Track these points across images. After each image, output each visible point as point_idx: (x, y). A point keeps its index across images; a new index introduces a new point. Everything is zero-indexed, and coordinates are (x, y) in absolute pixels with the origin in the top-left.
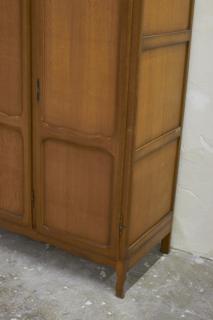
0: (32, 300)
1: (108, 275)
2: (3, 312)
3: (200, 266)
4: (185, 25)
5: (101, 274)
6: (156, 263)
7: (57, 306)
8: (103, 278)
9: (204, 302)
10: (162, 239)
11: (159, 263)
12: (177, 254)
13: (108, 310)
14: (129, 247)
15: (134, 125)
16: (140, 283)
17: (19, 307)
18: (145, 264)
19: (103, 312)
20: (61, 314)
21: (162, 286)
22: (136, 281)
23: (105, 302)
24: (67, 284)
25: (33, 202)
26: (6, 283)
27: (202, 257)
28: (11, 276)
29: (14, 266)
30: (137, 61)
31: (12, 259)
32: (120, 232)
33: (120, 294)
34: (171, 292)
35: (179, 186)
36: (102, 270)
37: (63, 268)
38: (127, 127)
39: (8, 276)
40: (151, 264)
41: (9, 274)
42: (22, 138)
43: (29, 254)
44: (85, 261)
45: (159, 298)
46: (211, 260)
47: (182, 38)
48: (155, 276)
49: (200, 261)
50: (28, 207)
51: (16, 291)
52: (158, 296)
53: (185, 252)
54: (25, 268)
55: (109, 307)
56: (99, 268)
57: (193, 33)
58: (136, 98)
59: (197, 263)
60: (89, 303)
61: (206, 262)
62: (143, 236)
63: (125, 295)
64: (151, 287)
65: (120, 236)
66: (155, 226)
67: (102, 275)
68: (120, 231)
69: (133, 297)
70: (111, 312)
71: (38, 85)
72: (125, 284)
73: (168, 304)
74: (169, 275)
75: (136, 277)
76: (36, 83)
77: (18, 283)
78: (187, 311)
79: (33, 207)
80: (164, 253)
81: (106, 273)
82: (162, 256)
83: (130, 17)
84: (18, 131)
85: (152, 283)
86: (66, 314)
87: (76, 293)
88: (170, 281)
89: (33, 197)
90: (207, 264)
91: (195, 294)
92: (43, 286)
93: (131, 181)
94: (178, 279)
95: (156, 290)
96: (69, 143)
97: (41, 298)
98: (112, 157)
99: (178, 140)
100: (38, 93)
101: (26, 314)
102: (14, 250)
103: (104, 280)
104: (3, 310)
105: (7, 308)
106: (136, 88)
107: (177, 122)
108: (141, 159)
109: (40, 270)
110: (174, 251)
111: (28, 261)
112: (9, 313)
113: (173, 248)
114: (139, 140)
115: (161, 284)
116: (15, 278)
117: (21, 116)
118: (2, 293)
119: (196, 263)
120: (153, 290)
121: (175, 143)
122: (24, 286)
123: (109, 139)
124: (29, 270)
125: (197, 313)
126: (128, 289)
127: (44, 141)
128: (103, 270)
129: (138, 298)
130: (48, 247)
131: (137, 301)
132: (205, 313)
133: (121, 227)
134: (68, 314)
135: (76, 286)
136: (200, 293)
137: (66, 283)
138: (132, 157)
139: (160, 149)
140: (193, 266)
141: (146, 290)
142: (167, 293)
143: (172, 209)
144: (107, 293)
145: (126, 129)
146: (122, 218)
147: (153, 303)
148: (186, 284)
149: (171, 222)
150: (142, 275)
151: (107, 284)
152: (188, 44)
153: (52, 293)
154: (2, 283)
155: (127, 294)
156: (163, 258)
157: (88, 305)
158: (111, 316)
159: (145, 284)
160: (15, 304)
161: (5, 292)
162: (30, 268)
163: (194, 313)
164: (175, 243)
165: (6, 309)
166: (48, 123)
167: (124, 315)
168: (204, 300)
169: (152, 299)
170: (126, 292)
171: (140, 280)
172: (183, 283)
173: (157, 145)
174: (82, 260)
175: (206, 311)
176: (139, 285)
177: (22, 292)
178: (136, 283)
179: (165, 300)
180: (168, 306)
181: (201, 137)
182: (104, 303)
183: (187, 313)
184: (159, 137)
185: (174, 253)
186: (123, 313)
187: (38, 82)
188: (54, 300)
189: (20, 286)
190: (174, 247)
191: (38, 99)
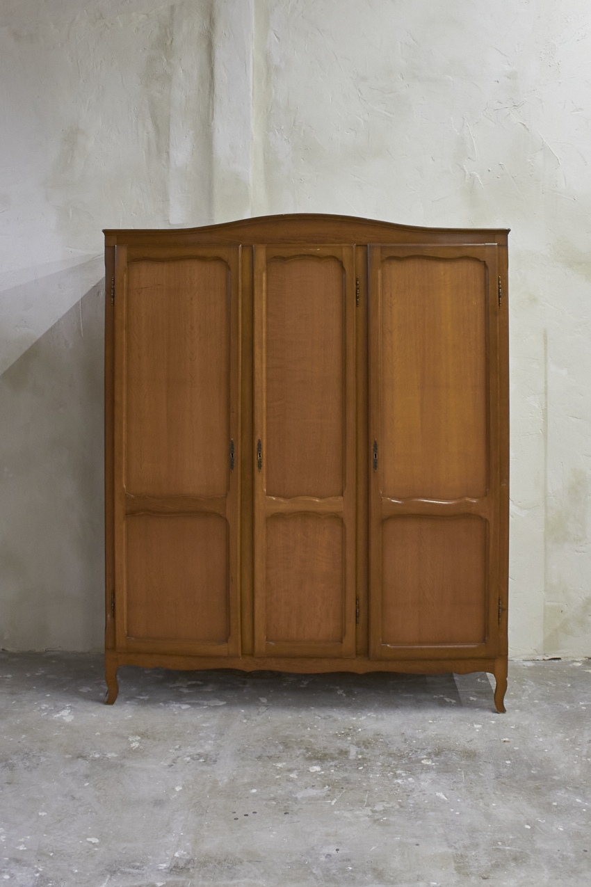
19: (505, 728)
24: (427, 719)
25: (358, 616)
32: (499, 617)
33: (502, 707)
38: (500, 480)
42: (343, 525)
46: (538, 660)
50: (351, 626)
60: (477, 726)
61: (535, 663)
65: (499, 623)
71: (376, 449)
76: (373, 447)
79: (358, 622)
87: (451, 723)
89: (359, 608)
97: (420, 737)
98: (485, 522)
100: (375, 460)
117: (342, 495)
122: (383, 733)
127: (383, 522)
133: (500, 610)
144: (481, 713)
146: (500, 599)
157: (479, 728)
166: (389, 497)
172: (542, 685)
183: (584, 705)
187: (376, 445)
191: (375, 467)
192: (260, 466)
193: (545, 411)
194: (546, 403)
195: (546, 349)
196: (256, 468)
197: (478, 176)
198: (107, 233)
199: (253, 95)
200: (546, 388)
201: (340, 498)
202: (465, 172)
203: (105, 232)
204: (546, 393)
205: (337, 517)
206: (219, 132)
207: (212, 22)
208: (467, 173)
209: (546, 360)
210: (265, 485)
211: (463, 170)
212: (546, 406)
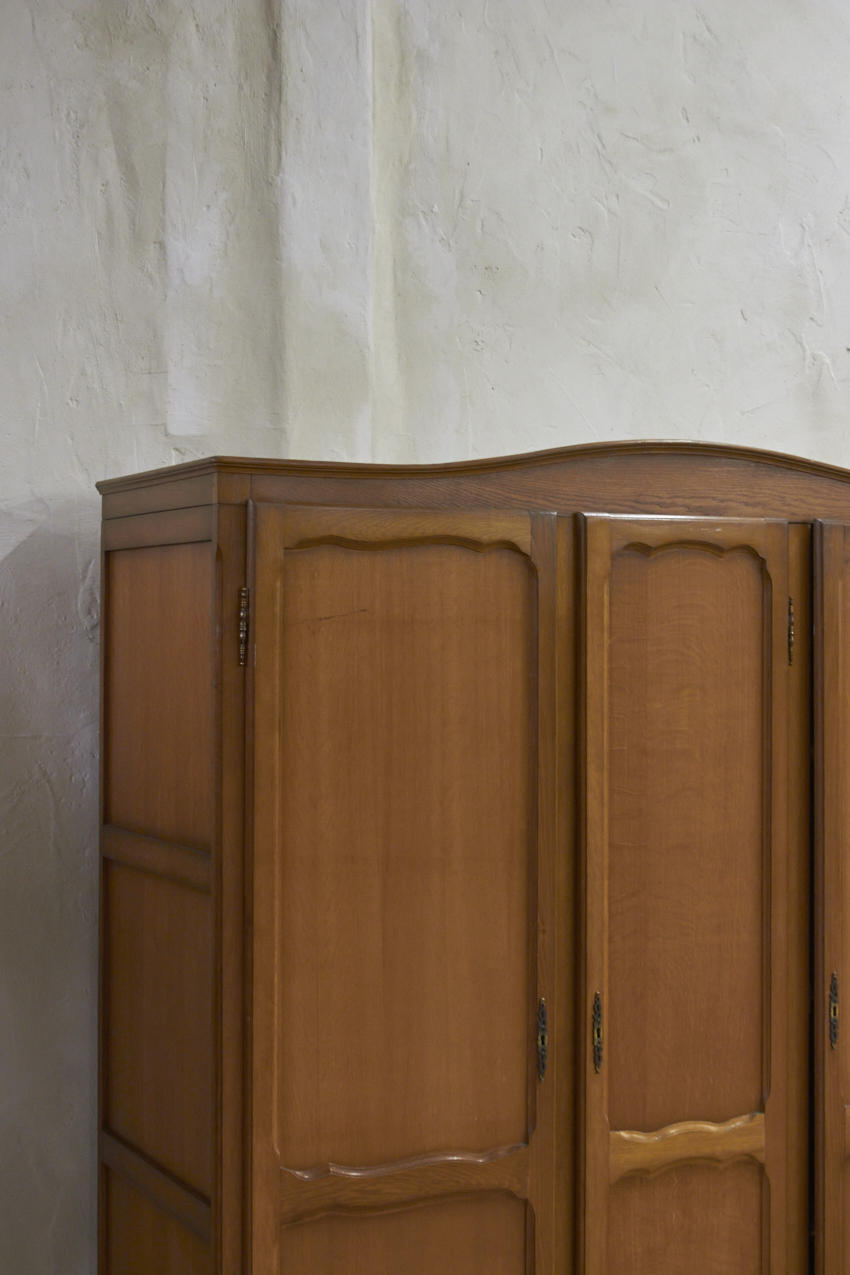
71: (835, 995)
76: (829, 992)
100: (833, 1021)
191: (834, 1035)
192: (597, 1059)
196: (590, 1065)
197: (827, 360)
201: (760, 1117)
202: (804, 350)
205: (752, 1165)
206: (295, 203)
208: (808, 353)
210: (606, 1105)
211: (802, 346)
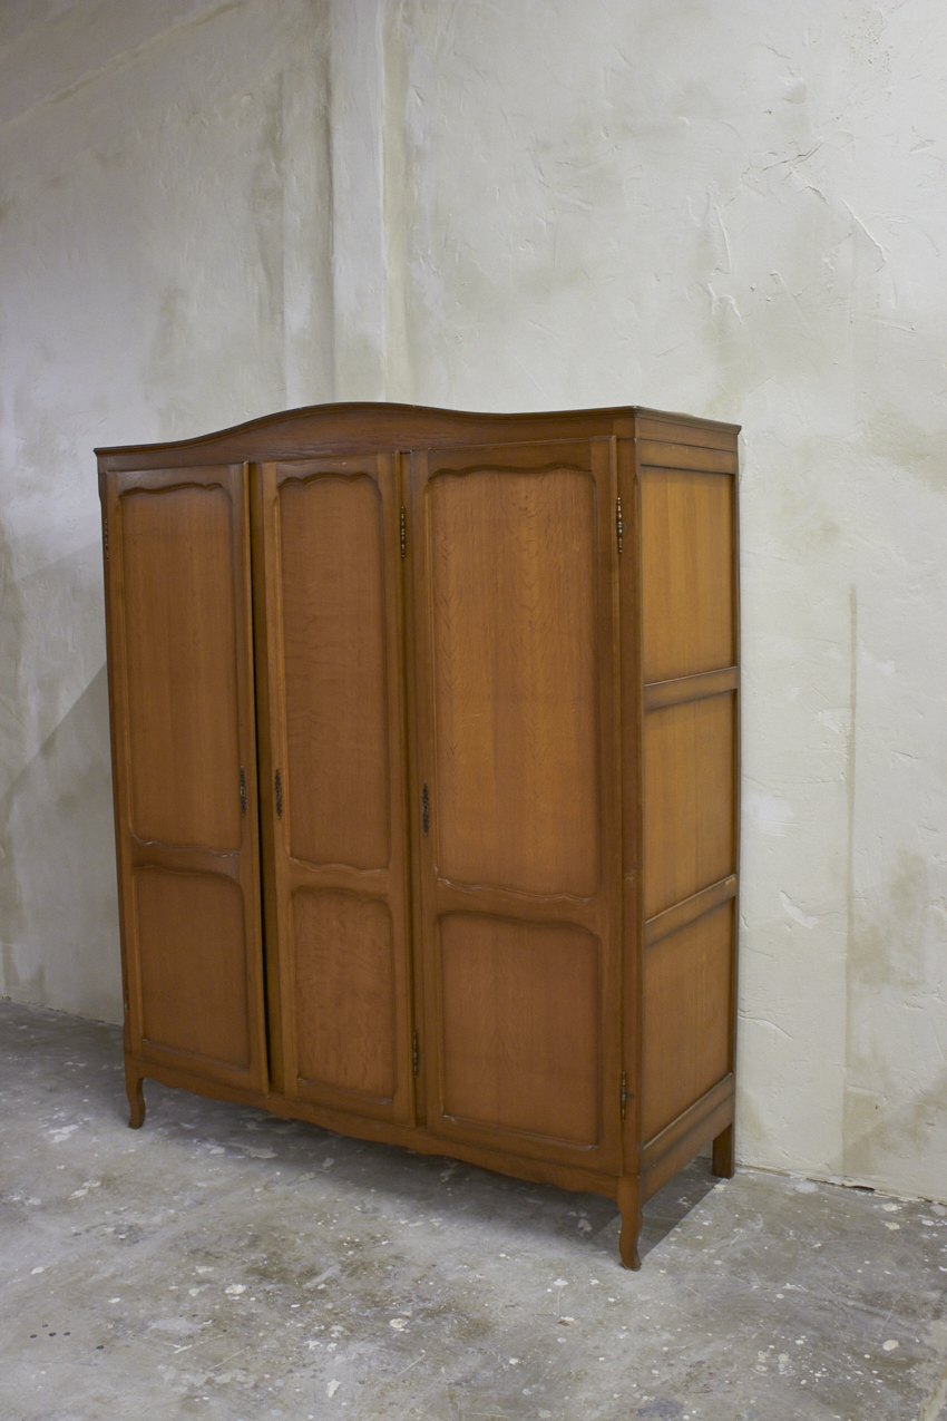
0: (431, 1283)
1: (597, 1229)
2: (370, 1308)
3: (808, 1197)
4: (727, 658)
5: (580, 1226)
6: (705, 1198)
7: (490, 1291)
8: (586, 1233)
9: (825, 1267)
10: (713, 1138)
11: (713, 1197)
12: (750, 1177)
13: (607, 1293)
14: (645, 1144)
15: (639, 865)
16: (672, 1239)
17: (405, 1298)
18: (681, 1201)
19: (596, 1298)
20: (501, 1305)
21: (723, 1241)
22: (663, 1236)
23: (598, 1279)
24: (504, 1249)
25: (416, 1063)
26: (365, 1253)
27: (810, 1180)
28: (373, 1238)
29: (375, 1219)
30: (637, 734)
31: (368, 1206)
32: (622, 1108)
33: (630, 1260)
34: (746, 1252)
35: (742, 1013)
36: (581, 1218)
37: (490, 1218)
38: (624, 869)
39: (366, 1239)
40: (695, 1200)
41: (369, 1234)
42: (390, 916)
43: (406, 1193)
44: (540, 1202)
45: (720, 1266)
46: (833, 1184)
47: (722, 683)
48: (706, 1223)
49: (810, 1188)
50: (405, 1077)
51: (390, 1268)
52: (718, 1262)
53: (769, 1171)
54: (403, 1222)
55: (610, 1288)
56: (574, 1214)
57: (744, 672)
58: (639, 807)
59: (802, 1191)
60: (560, 1283)
61: (821, 1189)
62: (673, 1124)
63: (643, 1262)
64: (700, 1245)
65: (623, 1118)
66: (697, 1103)
67: (582, 1229)
68: (623, 1106)
69: (662, 1266)
70: (614, 1297)
71: (426, 798)
72: (639, 1242)
73: (743, 1275)
74: (738, 1219)
75: (663, 1229)
76: (422, 795)
77: (392, 1251)
78: (788, 1286)
79: (415, 1074)
80: (722, 1176)
81: (591, 1224)
82: (717, 1182)
83: (616, 648)
84: (381, 902)
85: (701, 1237)
86: (513, 1306)
87: (529, 1266)
88: (741, 1231)
89: (417, 1050)
90: (824, 1193)
91: (802, 1254)
92: (451, 1256)
93: (640, 991)
94: (759, 1226)
95: (713, 1251)
96: (497, 917)
97: (451, 1277)
98: (596, 939)
99: (733, 903)
100: (425, 815)
101: (422, 1310)
102: (370, 1188)
103: (589, 1238)
104: (369, 1303)
105: (378, 1299)
106: (638, 788)
107: (726, 865)
108: (657, 941)
109: (437, 1224)
110: (744, 1171)
111: (406, 1207)
112: (384, 1310)
113: (741, 1166)
114: (651, 900)
115: (722, 1238)
116: (384, 1243)
117: (387, 867)
118: (359, 1273)
119: (798, 1193)
120: (705, 1251)
121: (726, 911)
122: (407, 1257)
123: (587, 900)
124: (412, 1225)
125: (812, 1289)
126: (647, 1252)
127: (441, 918)
128: (584, 1218)
129: (673, 1269)
130: (447, 1179)
131: (670, 1272)
132: (830, 1288)
133: (624, 1096)
134: (517, 1304)
135: (527, 1251)
136: (815, 1250)
137: (502, 1246)
138: (639, 937)
139: (694, 922)
140: (791, 1199)
141: (687, 1251)
142: (739, 1255)
143: (731, 1066)
144: (599, 1262)
145: (623, 877)
146: (624, 1077)
147: (709, 1275)
148: (781, 1235)
149: (731, 1096)
150: (677, 1223)
151: (597, 1244)
152: (735, 695)
153: (472, 1268)
154: (356, 1254)
155: (646, 1260)
156: (720, 1187)
157: (559, 1287)
158: (615, 1304)
159: (685, 1240)
160: (394, 1292)
161: (365, 1269)
162: (414, 1222)
163: (806, 1290)
164: (746, 1151)
165: (374, 1302)
166: (448, 878)
167: (647, 1302)
168: (825, 1262)
169: (705, 1268)
170: (643, 1258)
171: (671, 1233)
172: (772, 1233)
173: (688, 912)
174: (530, 1200)
175: (831, 1284)
176: (671, 1243)
177: (403, 1269)
178: (665, 1240)
179: (734, 1269)
180: (743, 1278)
181: (783, 896)
182: (595, 1282)
183: (789, 1291)
184: (690, 896)
185: (746, 1174)
186: (642, 1298)
187: (425, 791)
188: (480, 1280)
189: (397, 1258)
190: (745, 1161)
191: (426, 827)
192: (279, 811)
193: (852, 738)
194: (853, 724)
195: (853, 622)
196: (276, 814)
197: (733, 302)
198: (101, 453)
199: (385, 205)
200: (853, 696)
201: (385, 873)
202: (711, 296)
203: (99, 452)
204: (853, 706)
206: (340, 271)
207: (329, 93)
208: (715, 297)
209: (854, 645)
210: (288, 840)
211: (708, 293)
212: (853, 730)
